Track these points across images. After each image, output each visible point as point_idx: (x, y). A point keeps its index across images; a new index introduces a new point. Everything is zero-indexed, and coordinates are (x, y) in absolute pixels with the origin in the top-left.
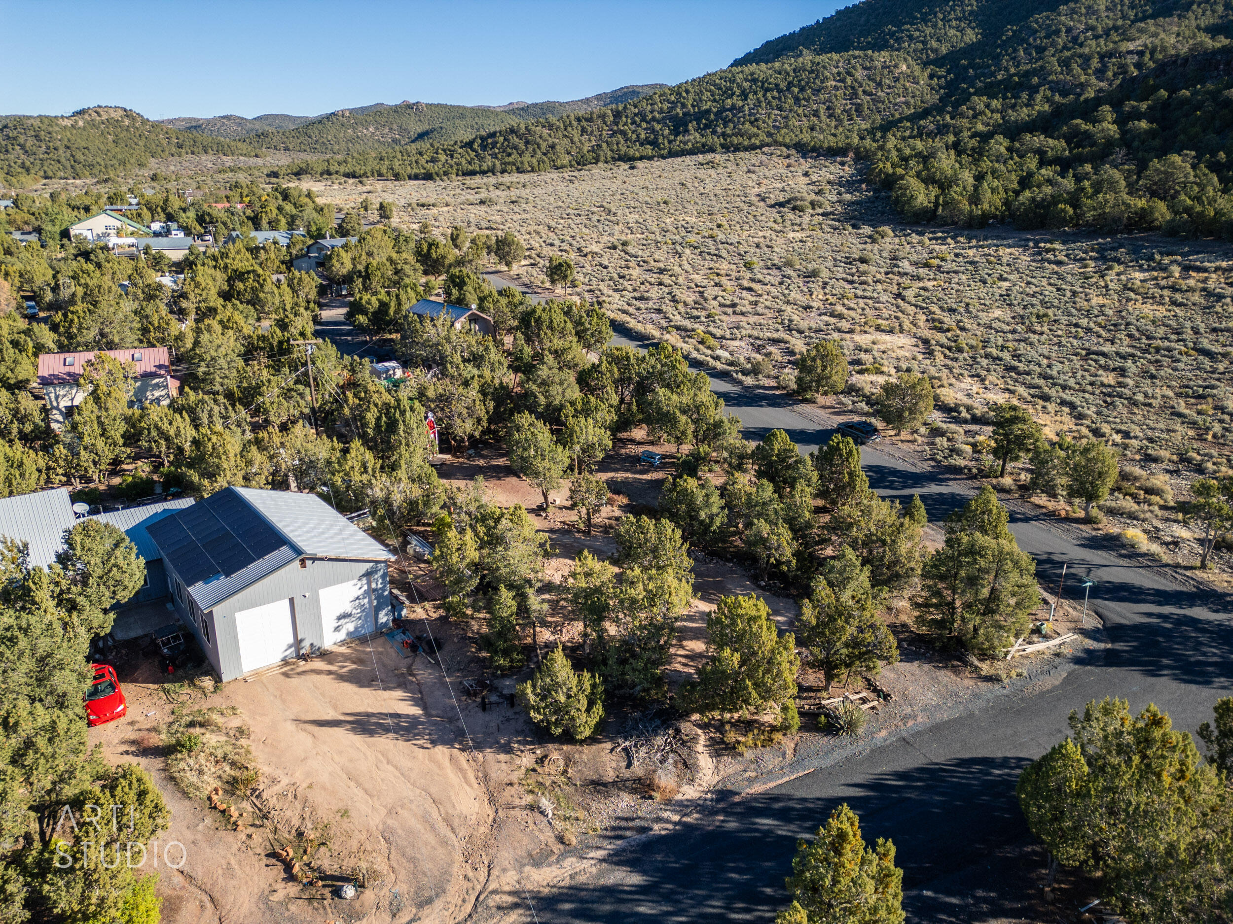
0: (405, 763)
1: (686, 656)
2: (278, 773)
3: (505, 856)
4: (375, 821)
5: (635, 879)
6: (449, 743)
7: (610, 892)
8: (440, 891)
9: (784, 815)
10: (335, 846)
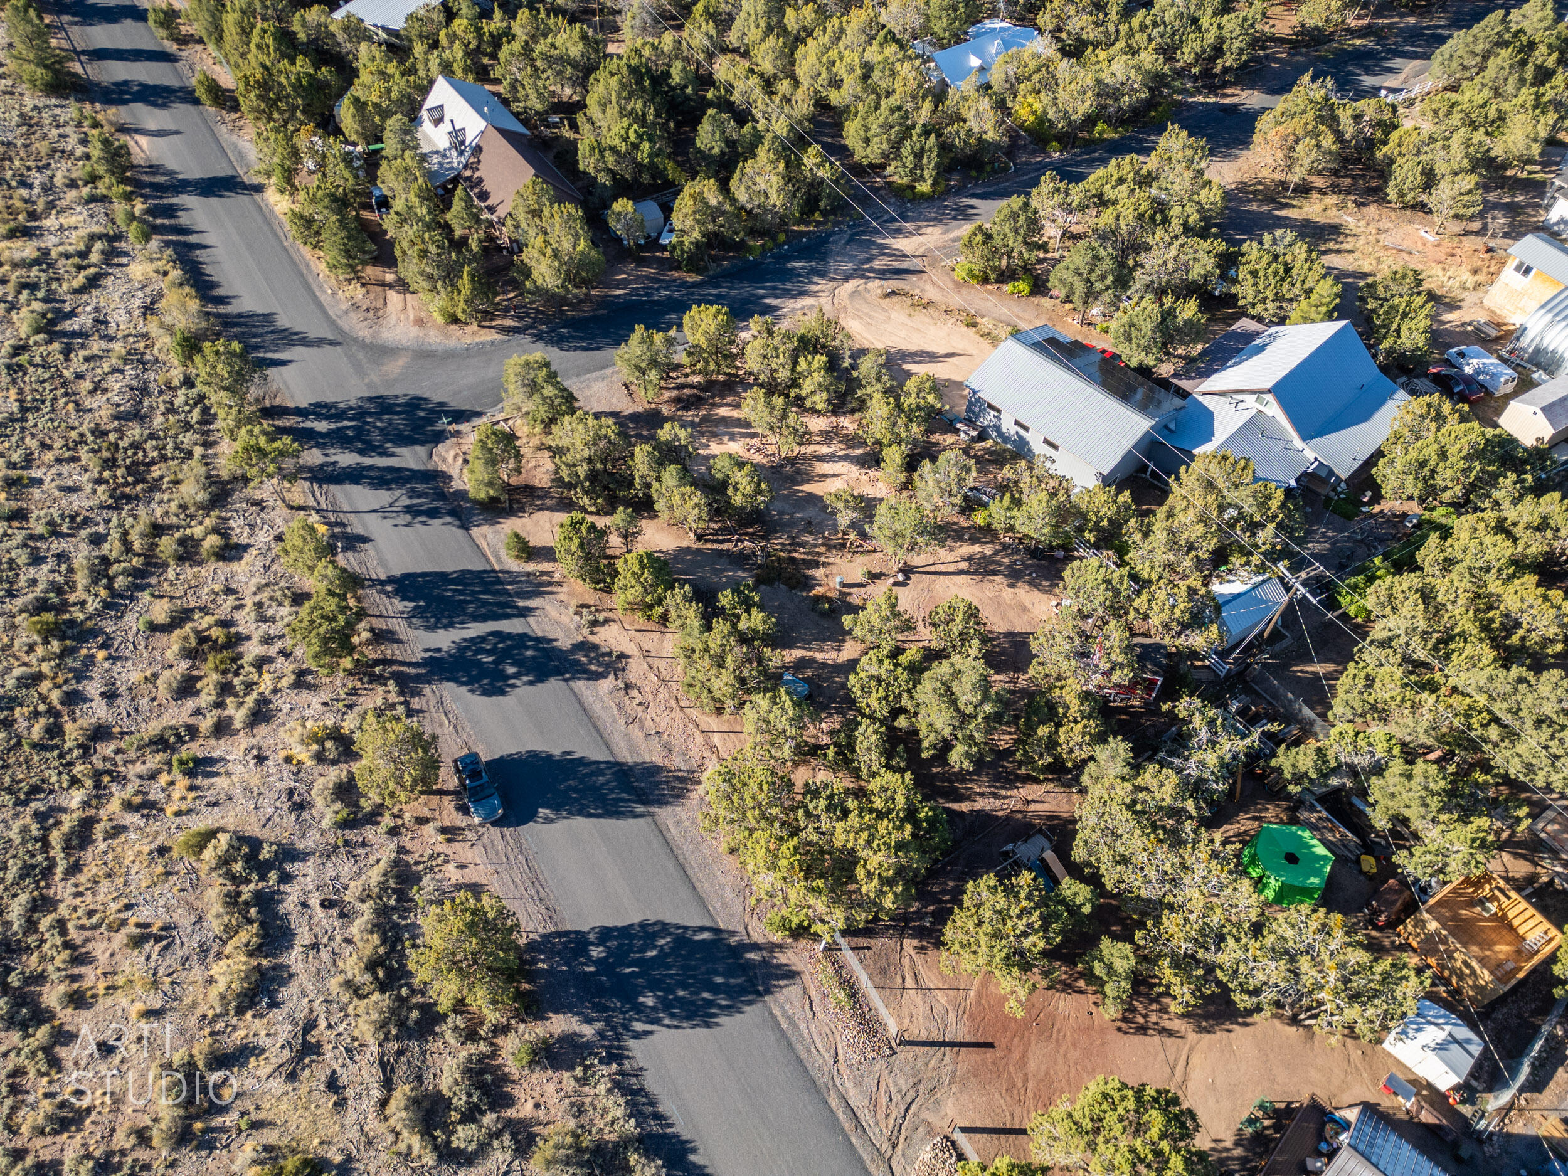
0: (896, 339)
3: (828, 307)
4: (893, 314)
5: (767, 301)
8: (851, 296)
10: (906, 305)
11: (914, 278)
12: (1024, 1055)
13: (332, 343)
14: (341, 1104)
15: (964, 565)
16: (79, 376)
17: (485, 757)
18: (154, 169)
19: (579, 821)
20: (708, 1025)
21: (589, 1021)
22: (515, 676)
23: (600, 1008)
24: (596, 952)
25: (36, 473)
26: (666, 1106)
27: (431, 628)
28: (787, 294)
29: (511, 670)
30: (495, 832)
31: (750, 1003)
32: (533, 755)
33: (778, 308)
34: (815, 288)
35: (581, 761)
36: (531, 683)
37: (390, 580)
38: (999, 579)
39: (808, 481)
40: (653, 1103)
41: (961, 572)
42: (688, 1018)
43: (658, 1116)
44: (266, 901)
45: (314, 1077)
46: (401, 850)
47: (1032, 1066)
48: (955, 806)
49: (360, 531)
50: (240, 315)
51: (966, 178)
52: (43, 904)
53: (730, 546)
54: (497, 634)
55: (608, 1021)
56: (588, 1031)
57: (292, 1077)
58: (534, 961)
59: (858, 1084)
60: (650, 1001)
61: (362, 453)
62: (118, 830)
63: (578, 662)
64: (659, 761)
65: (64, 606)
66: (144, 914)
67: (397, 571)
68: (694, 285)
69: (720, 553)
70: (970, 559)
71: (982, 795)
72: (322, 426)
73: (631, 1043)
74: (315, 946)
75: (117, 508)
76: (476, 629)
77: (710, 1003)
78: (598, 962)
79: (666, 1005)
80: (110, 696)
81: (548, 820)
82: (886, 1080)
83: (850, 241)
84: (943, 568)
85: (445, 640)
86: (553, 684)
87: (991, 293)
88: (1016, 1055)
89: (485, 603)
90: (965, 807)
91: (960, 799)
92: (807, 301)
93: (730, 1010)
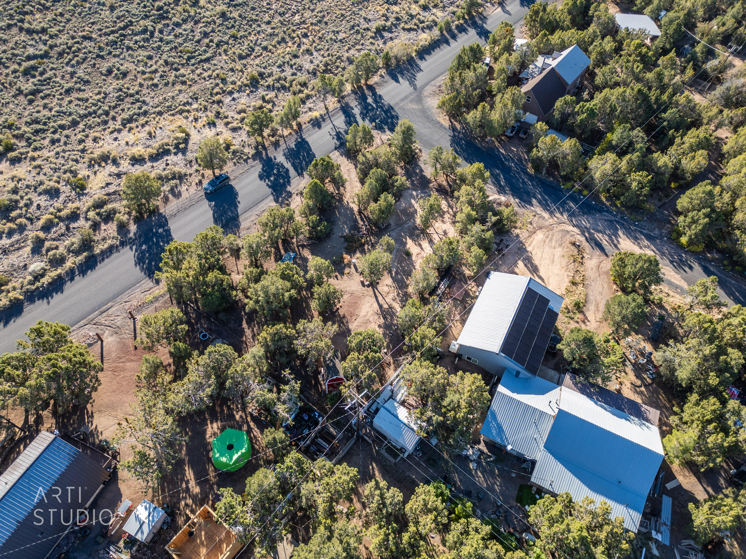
0: (539, 254)
1: (452, 209)
2: (565, 277)
3: (547, 223)
4: (560, 249)
5: (534, 200)
6: (525, 249)
7: (540, 202)
8: (563, 230)
9: (498, 181)
10: (571, 253)
11: (598, 252)
12: (133, 361)
13: (415, 89)
14: (103, 188)
15: (386, 306)
16: (362, 44)
17: (232, 183)
18: (484, 19)
19: (211, 212)
20: (136, 264)
21: (135, 234)
22: (269, 180)
23: (140, 236)
24: (160, 230)
25: (315, 53)
26: (106, 261)
27: (285, 155)
28: (545, 207)
29: (272, 179)
30: (203, 193)
31: (145, 273)
32: (237, 194)
33: (532, 205)
34: (558, 215)
35: (236, 207)
36: (268, 185)
37: (303, 140)
38: (382, 321)
39: (413, 240)
40: (107, 257)
41: (381, 306)
42: (138, 259)
43: (103, 260)
44: (167, 152)
45: (110, 180)
46: (191, 175)
47: (128, 364)
48: (244, 322)
49: (323, 125)
50: (417, 65)
51: (720, 261)
52: (160, 113)
53: (362, 223)
54: (287, 170)
55: (136, 239)
56: (131, 235)
57: (110, 175)
58: (155, 216)
59: (117, 310)
60: (144, 247)
61: (361, 113)
62: (187, 118)
63: (281, 194)
64: (242, 227)
65: (263, 78)
66: (158, 132)
67: (307, 139)
68: (526, 173)
69: (356, 221)
70: (391, 307)
71: (253, 331)
72: (370, 100)
73: (128, 247)
74: (153, 167)
75: (309, 73)
76: (288, 165)
77: (144, 263)
78: (157, 232)
79: (143, 252)
80: (234, 99)
81: (210, 206)
82: (119, 318)
83: (611, 221)
84: (380, 298)
85: (280, 158)
86: (270, 190)
87: (610, 288)
88: (133, 358)
89: (301, 163)
90: (245, 325)
91: (247, 323)
92: (546, 215)
93: (142, 269)
